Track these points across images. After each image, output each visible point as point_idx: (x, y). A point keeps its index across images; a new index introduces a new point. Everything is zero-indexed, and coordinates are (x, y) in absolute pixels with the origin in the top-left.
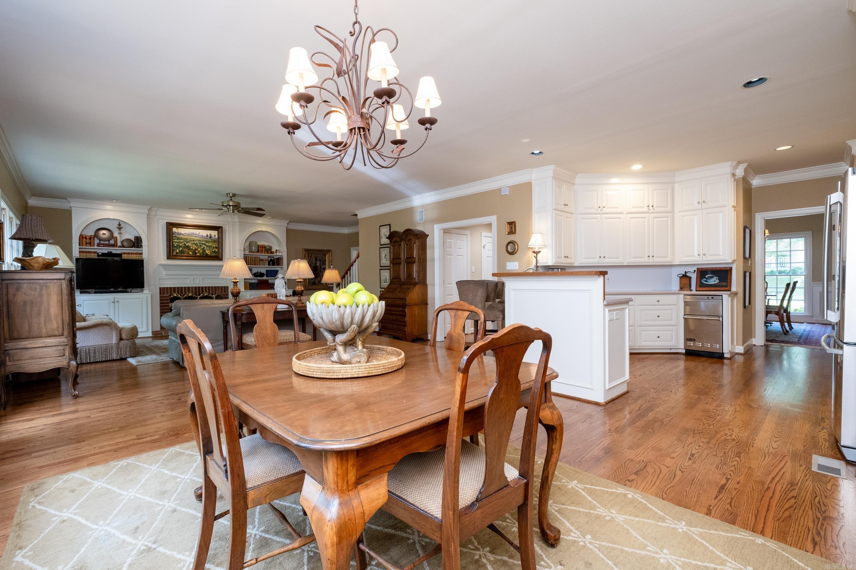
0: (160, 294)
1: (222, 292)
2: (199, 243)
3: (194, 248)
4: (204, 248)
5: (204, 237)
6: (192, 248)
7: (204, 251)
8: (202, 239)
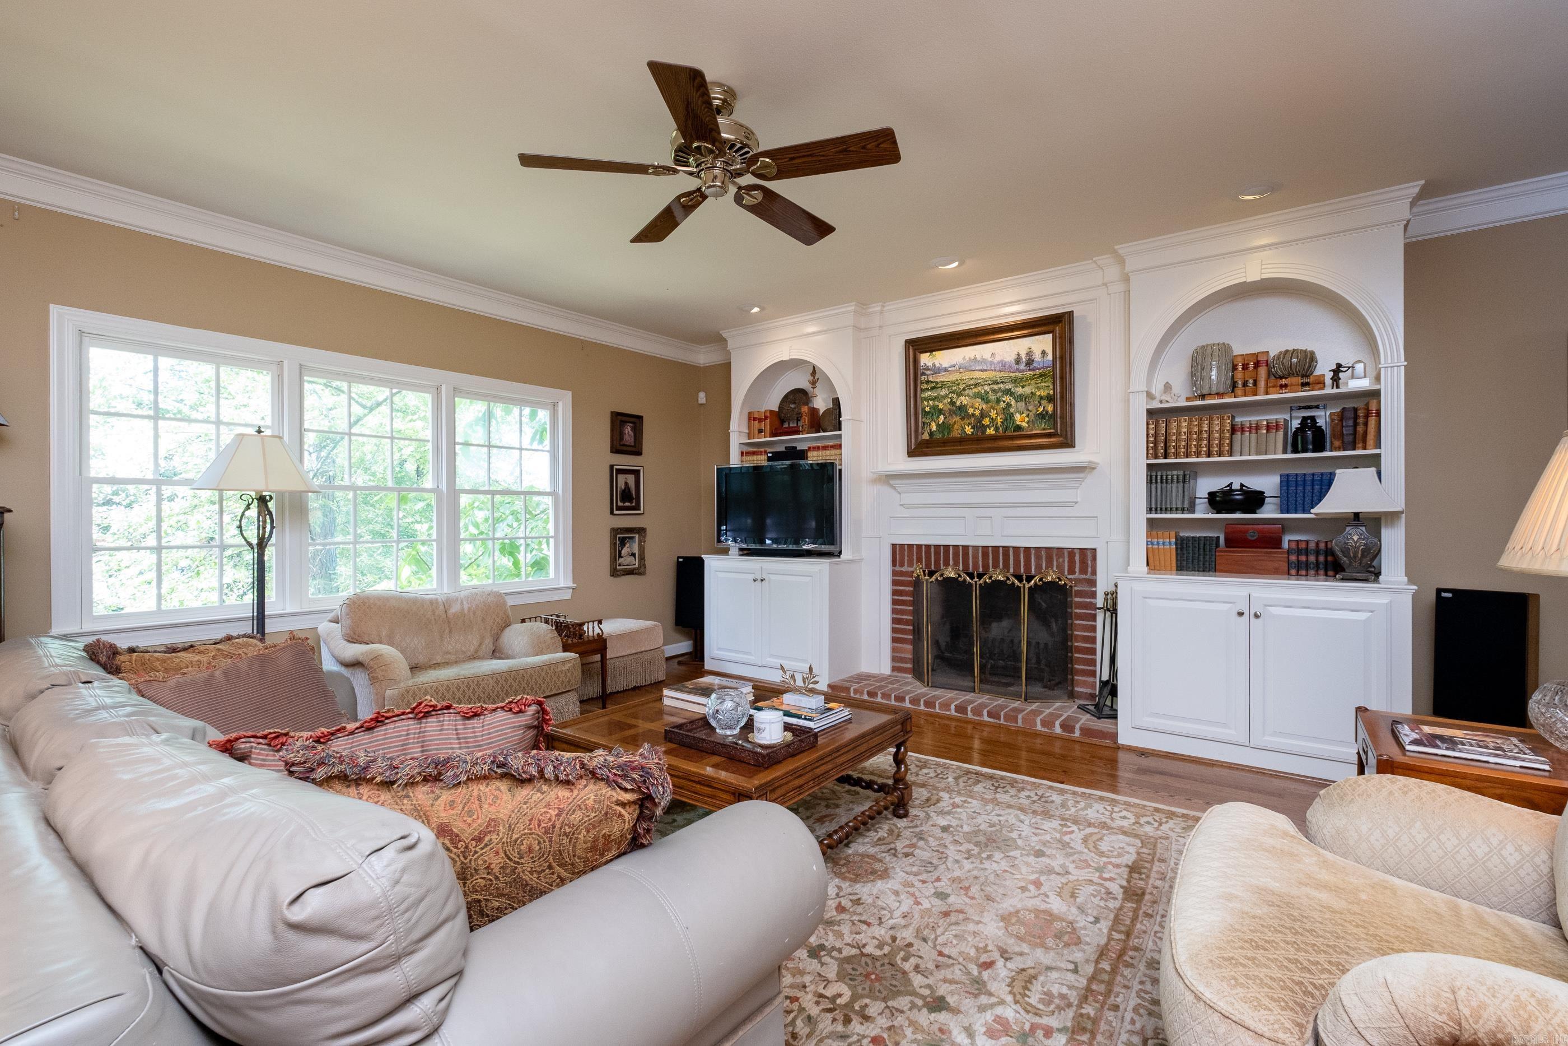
0: (894, 563)
1: (1072, 571)
2: (994, 391)
3: (977, 413)
4: (1009, 405)
5: (1010, 367)
6: (971, 411)
7: (1009, 417)
8: (1002, 374)
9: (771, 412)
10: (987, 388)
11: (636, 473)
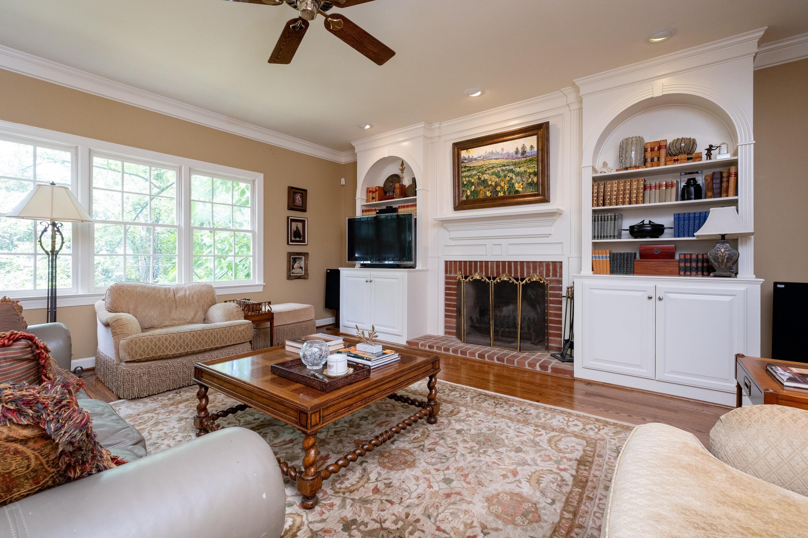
0: (446, 272)
1: (548, 275)
2: (503, 170)
3: (493, 184)
4: (512, 178)
5: (512, 156)
6: (490, 183)
7: (511, 185)
8: (508, 160)
9: (379, 187)
10: (499, 169)
11: (303, 222)
